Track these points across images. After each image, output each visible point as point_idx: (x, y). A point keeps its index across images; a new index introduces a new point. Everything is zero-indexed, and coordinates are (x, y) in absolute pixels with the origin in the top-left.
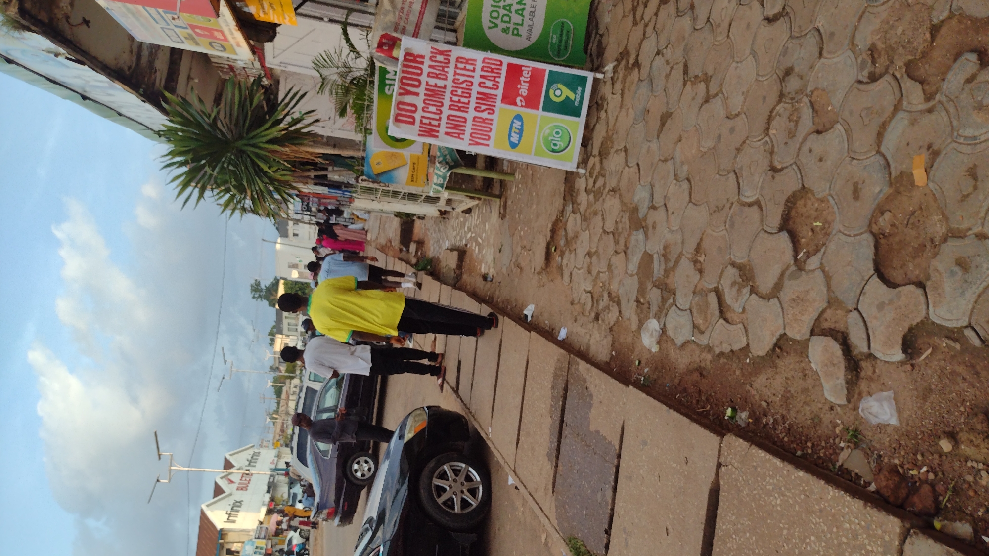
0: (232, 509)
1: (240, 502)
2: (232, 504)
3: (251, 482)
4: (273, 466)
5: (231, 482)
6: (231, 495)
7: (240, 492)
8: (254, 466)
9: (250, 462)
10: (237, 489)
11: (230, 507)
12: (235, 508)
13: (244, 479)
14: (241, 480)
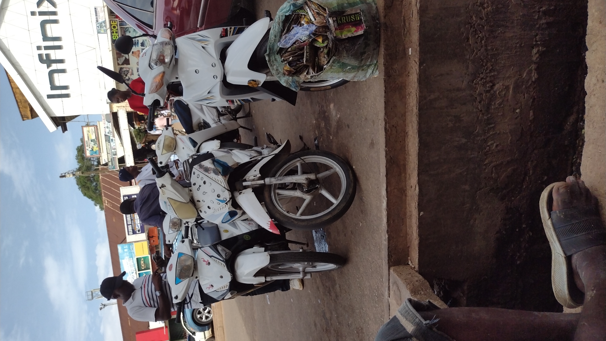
11: (38, 25)
12: (50, 31)
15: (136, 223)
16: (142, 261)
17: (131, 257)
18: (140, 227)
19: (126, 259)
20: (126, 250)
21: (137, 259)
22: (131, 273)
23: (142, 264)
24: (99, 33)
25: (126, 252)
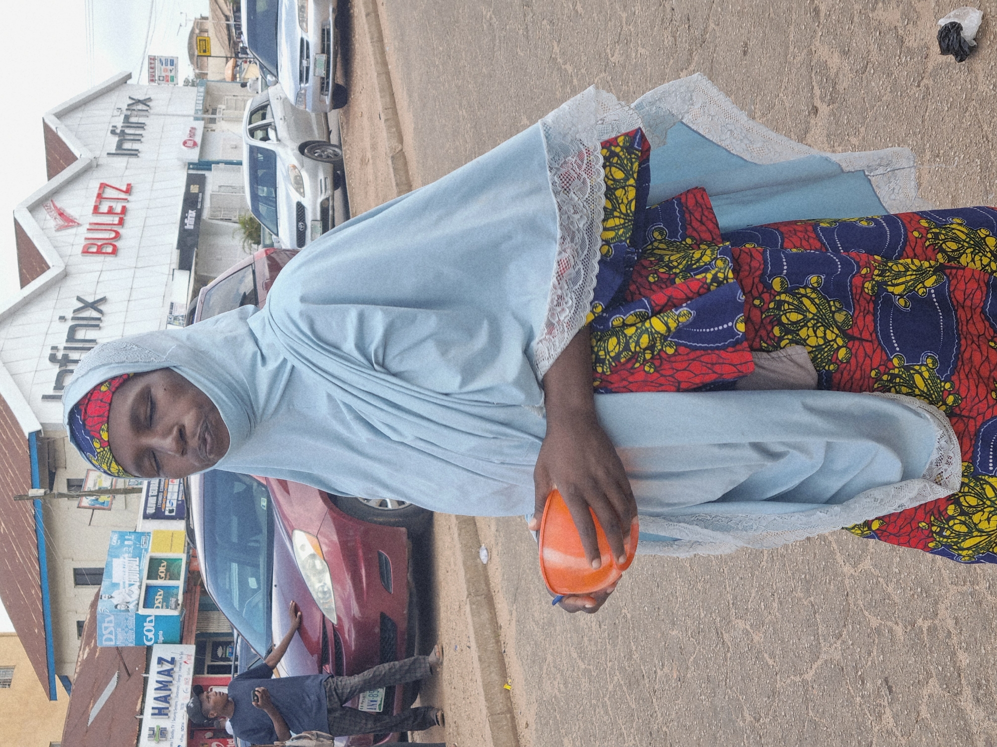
0: (71, 337)
1: (94, 306)
2: (69, 315)
3: (128, 219)
4: (193, 155)
5: (67, 221)
6: (65, 275)
7: (97, 262)
8: (134, 153)
9: (122, 137)
10: (86, 251)
11: (65, 327)
12: (81, 334)
13: (104, 208)
14: (96, 210)
15: (169, 497)
16: (164, 566)
17: (138, 554)
18: (175, 505)
19: (124, 558)
20: (126, 543)
21: (152, 560)
22: (127, 585)
23: (163, 572)
24: (170, 323)
25: (129, 546)
